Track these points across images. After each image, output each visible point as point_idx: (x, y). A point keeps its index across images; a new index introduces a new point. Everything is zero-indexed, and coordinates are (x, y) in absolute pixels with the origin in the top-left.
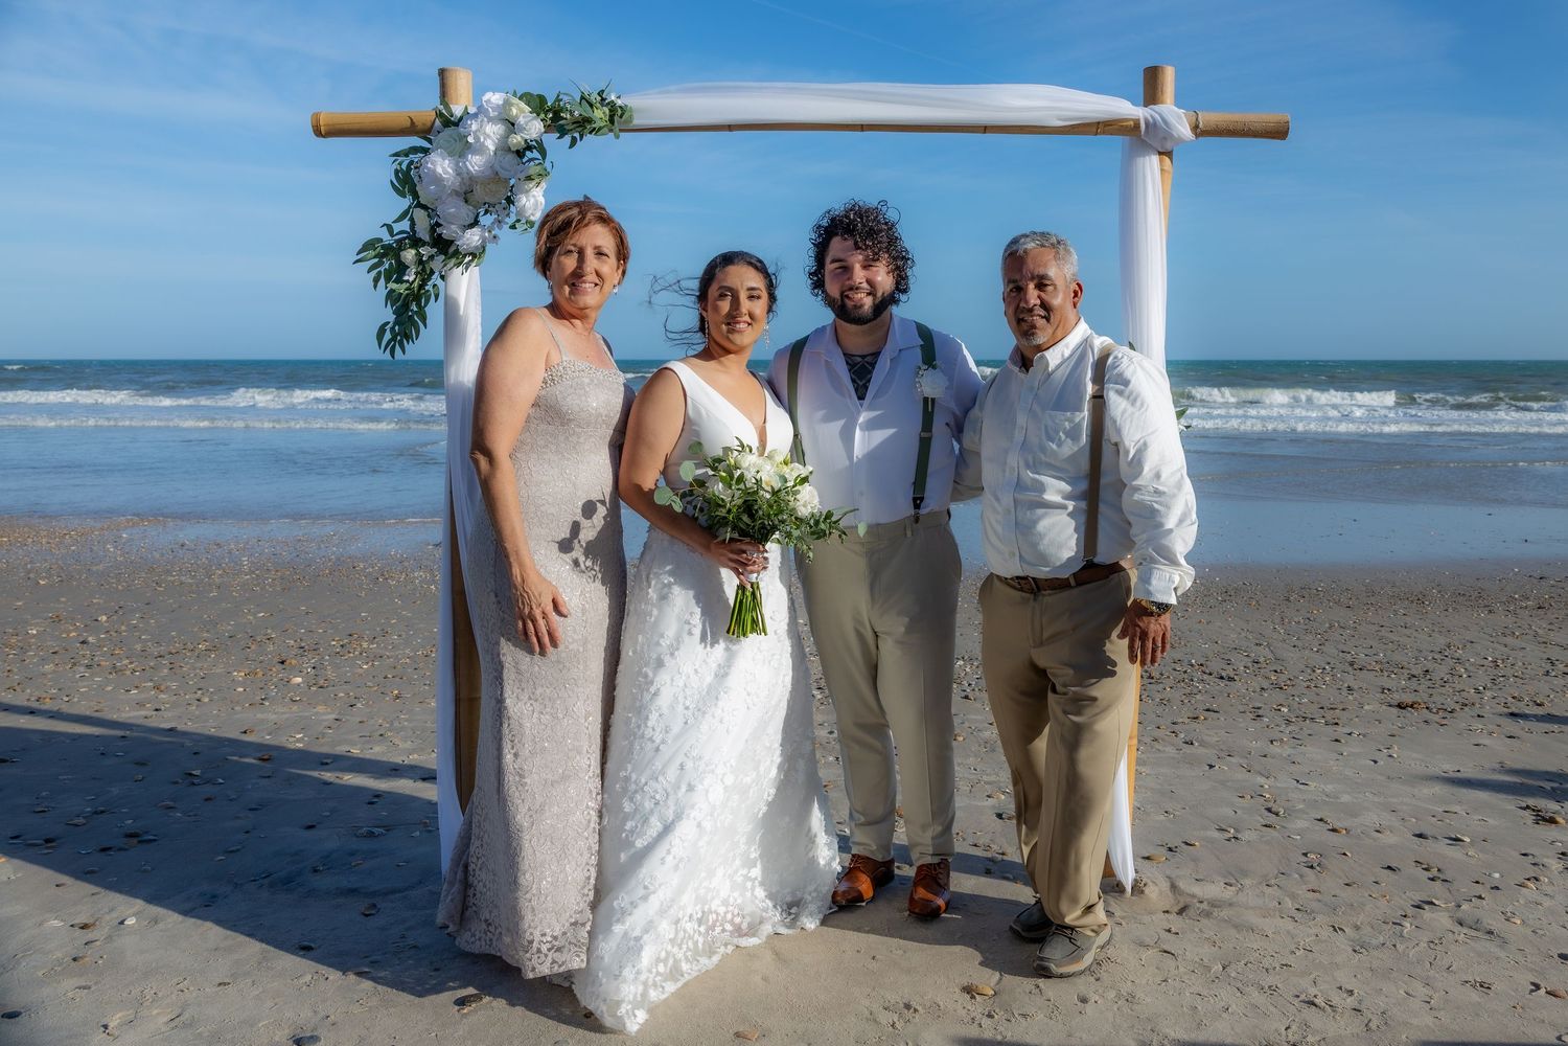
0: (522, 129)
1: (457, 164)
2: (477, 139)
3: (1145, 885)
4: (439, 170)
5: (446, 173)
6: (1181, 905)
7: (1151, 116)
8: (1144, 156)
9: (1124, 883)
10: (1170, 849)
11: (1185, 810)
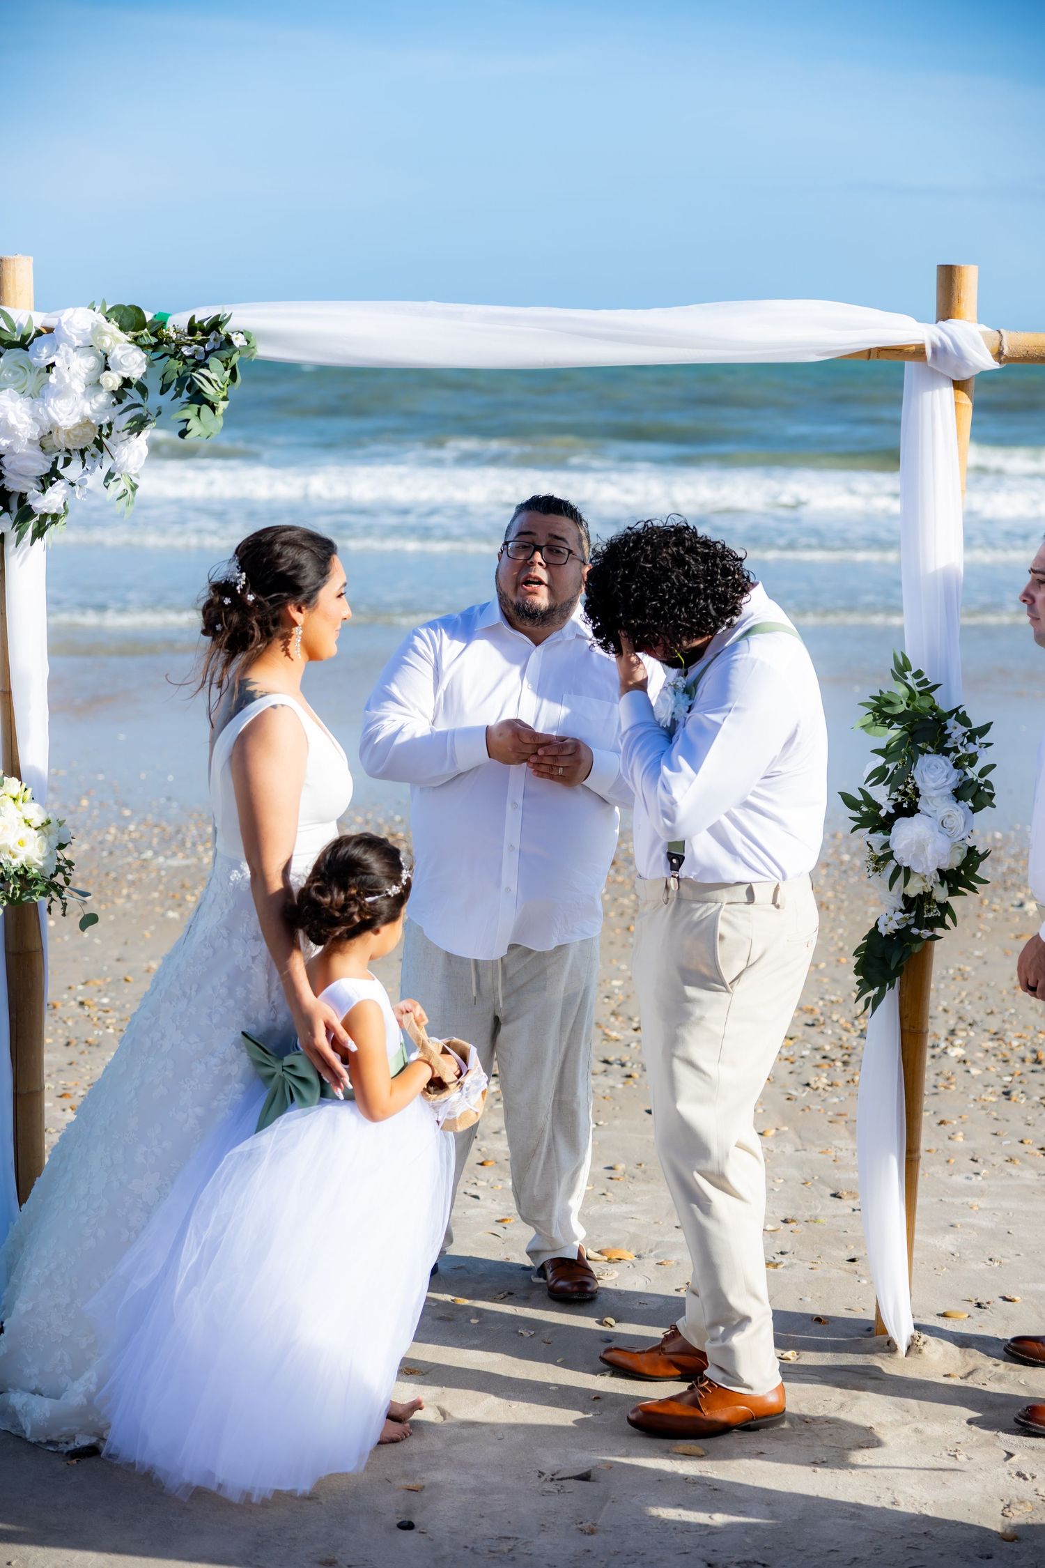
0: (120, 366)
1: (32, 408)
2: (61, 379)
3: (924, 1343)
4: (12, 420)
5: (20, 421)
6: (969, 1369)
7: (941, 340)
8: (932, 389)
9: (896, 1340)
10: (979, 1305)
11: (1018, 1257)
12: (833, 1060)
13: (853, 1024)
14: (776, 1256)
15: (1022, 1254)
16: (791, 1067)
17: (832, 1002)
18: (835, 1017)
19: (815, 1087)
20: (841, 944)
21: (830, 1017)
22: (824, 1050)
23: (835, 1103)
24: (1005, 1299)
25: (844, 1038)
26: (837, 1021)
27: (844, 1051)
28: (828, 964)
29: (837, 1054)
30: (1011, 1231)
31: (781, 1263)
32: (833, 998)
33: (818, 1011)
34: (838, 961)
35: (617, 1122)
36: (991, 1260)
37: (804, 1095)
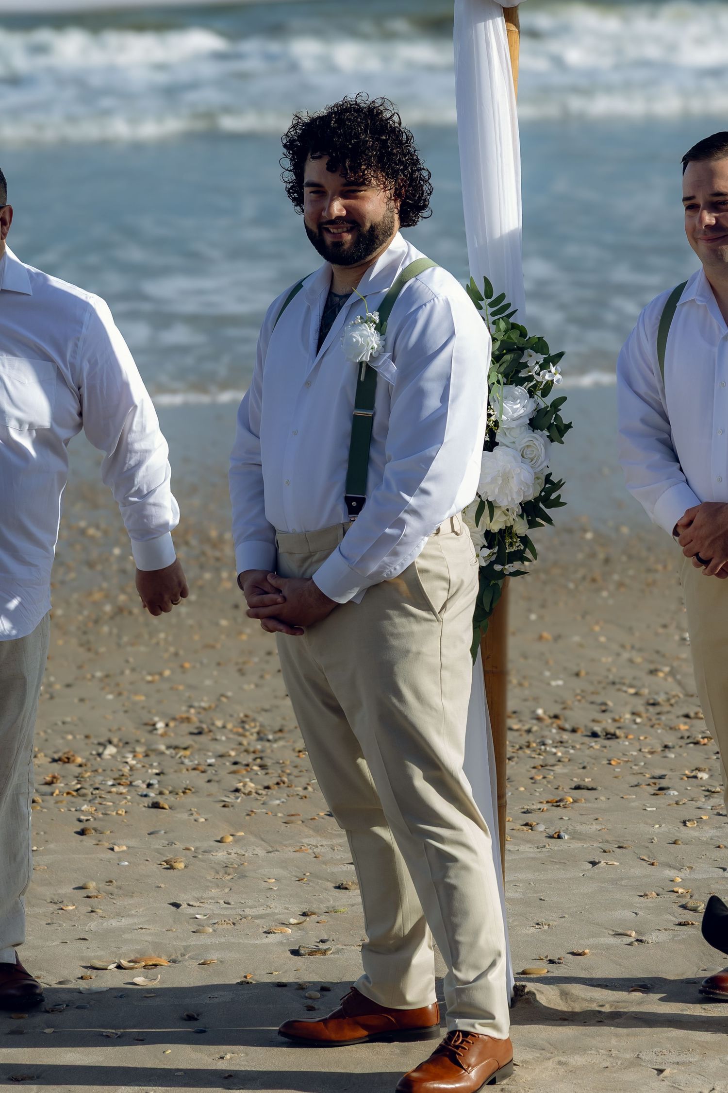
10: (552, 962)
11: (563, 919)
12: (247, 765)
13: (243, 728)
14: (317, 944)
15: (567, 916)
16: (205, 777)
17: (204, 709)
18: (219, 723)
19: (247, 792)
20: (172, 649)
21: (213, 724)
22: (230, 756)
23: (279, 805)
24: (574, 954)
25: (245, 742)
26: (224, 727)
27: (252, 756)
28: (173, 672)
29: (249, 759)
30: (542, 898)
31: (329, 949)
32: (203, 704)
33: (195, 719)
34: (182, 667)
35: (52, 846)
36: (538, 924)
37: (239, 800)
